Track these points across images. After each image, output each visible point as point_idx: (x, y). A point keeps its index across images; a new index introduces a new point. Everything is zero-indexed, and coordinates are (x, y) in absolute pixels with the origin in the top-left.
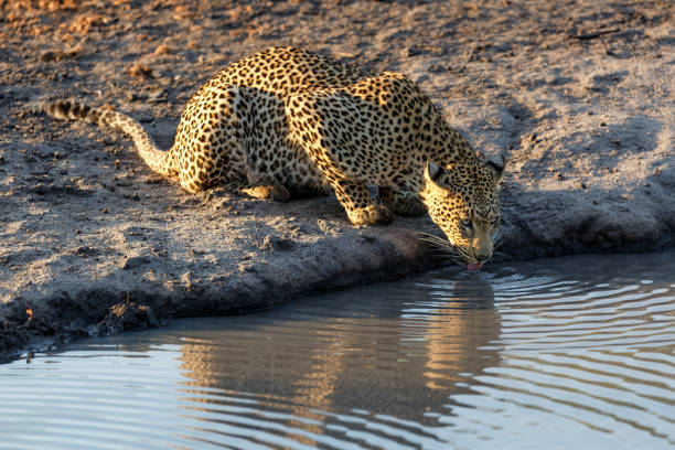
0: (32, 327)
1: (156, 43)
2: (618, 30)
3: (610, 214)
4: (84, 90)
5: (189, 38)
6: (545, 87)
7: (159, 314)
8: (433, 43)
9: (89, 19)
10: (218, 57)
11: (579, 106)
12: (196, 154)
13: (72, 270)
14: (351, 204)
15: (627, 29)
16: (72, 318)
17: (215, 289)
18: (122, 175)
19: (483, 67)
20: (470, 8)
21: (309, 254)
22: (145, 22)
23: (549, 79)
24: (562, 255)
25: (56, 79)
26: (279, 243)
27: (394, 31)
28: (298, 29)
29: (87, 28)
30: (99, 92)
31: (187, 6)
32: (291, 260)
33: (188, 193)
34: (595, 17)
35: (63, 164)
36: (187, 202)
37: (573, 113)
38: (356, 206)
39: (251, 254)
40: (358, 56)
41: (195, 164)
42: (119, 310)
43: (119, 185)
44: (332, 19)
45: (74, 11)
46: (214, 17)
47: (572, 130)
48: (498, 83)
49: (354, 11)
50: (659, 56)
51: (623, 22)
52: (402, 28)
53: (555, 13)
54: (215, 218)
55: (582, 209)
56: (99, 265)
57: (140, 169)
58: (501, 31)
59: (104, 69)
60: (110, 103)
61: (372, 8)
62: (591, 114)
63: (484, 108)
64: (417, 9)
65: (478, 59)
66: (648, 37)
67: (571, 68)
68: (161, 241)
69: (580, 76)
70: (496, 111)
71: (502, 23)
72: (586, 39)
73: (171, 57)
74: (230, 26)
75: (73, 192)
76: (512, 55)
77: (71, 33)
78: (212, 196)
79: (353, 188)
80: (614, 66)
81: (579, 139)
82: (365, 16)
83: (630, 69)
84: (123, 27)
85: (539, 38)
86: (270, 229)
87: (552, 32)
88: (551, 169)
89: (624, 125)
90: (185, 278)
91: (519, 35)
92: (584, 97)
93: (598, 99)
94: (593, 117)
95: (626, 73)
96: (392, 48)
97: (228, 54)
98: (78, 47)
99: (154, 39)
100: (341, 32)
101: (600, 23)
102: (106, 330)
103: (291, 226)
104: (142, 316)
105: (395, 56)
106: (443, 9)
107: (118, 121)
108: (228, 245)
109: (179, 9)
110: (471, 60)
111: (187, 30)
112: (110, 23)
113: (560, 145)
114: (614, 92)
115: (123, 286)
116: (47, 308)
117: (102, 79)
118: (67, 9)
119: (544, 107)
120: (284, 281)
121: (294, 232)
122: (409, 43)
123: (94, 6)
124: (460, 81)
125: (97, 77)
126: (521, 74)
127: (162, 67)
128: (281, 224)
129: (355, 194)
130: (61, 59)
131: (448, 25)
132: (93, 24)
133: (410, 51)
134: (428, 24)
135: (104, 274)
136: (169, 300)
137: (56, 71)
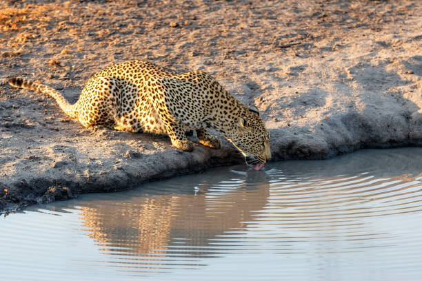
0: (8, 199)
1: (60, 49)
2: (300, 43)
3: (303, 140)
4: (25, 72)
5: (78, 46)
6: (265, 73)
7: (73, 192)
8: (205, 49)
9: (25, 36)
10: (94, 56)
11: (283, 83)
12: (90, 111)
13: (27, 168)
14: (175, 137)
15: (305, 43)
16: (28, 194)
17: (102, 179)
18: (49, 118)
19: (232, 62)
20: (222, 31)
21: (149, 160)
22: (55, 37)
23: (267, 68)
24: (278, 161)
25: (11, 67)
26: (134, 154)
27: (184, 43)
28: (134, 41)
29: (24, 40)
30: (33, 74)
31: (76, 29)
32: (141, 164)
33: (84, 127)
34: (287, 36)
35: (17, 112)
36: (84, 132)
37: (280, 86)
38: (177, 138)
39: (120, 160)
40: (166, 56)
41: (88, 115)
42: (53, 189)
43: (47, 123)
44: (151, 36)
45: (17, 31)
46: (90, 35)
47: (280, 95)
48: (241, 70)
49: (162, 32)
50: (323, 57)
51: (302, 39)
52: (188, 41)
53: (266, 34)
54: (99, 141)
55: (288, 137)
56: (41, 166)
57: (57, 114)
58: (240, 43)
59: (35, 61)
60: (40, 79)
61: (172, 31)
62: (290, 87)
63: (235, 83)
64: (195, 32)
65: (229, 58)
66: (316, 47)
67: (278, 63)
68: (73, 152)
69: (283, 67)
70: (241, 85)
71: (240, 39)
72: (284, 48)
73: (69, 55)
74: (98, 40)
75: (24, 126)
76: (247, 56)
77: (16, 42)
78: (97, 129)
79: (177, 128)
80: (300, 62)
81: (285, 100)
82: (168, 35)
83: (309, 63)
84: (43, 40)
85: (260, 47)
86: (128, 147)
87: (266, 44)
88: (271, 116)
89: (308, 93)
90: (86, 172)
91: (249, 45)
92: (286, 78)
93: (293, 79)
94: (291, 89)
95: (307, 66)
96: (184, 52)
97: (99, 54)
98: (20, 50)
99: (60, 46)
100: (157, 43)
101: (290, 39)
102: (46, 200)
103: (139, 145)
104: (65, 193)
105: (186, 56)
106: (208, 31)
107: (46, 90)
108: (107, 155)
109: (71, 30)
110: (226, 58)
111: (77, 41)
112: (36, 37)
113: (275, 103)
114: (301, 76)
115: (54, 177)
116: (15, 188)
117: (35, 66)
118: (13, 30)
119: (265, 83)
120: (137, 174)
121: (141, 149)
122: (192, 49)
123: (27, 29)
124: (221, 69)
125: (32, 66)
126: (252, 66)
127: (66, 61)
128: (134, 144)
129: (177, 132)
130: (12, 56)
131: (212, 40)
132: (28, 38)
133: (194, 53)
134: (202, 39)
135: (44, 170)
136: (78, 184)
137: (10, 62)
